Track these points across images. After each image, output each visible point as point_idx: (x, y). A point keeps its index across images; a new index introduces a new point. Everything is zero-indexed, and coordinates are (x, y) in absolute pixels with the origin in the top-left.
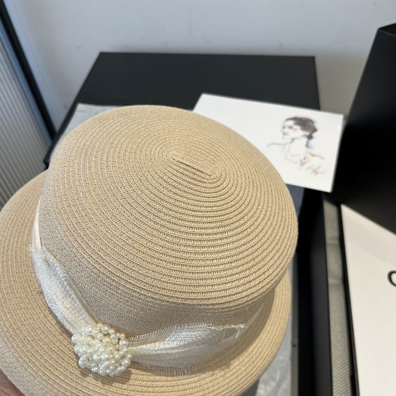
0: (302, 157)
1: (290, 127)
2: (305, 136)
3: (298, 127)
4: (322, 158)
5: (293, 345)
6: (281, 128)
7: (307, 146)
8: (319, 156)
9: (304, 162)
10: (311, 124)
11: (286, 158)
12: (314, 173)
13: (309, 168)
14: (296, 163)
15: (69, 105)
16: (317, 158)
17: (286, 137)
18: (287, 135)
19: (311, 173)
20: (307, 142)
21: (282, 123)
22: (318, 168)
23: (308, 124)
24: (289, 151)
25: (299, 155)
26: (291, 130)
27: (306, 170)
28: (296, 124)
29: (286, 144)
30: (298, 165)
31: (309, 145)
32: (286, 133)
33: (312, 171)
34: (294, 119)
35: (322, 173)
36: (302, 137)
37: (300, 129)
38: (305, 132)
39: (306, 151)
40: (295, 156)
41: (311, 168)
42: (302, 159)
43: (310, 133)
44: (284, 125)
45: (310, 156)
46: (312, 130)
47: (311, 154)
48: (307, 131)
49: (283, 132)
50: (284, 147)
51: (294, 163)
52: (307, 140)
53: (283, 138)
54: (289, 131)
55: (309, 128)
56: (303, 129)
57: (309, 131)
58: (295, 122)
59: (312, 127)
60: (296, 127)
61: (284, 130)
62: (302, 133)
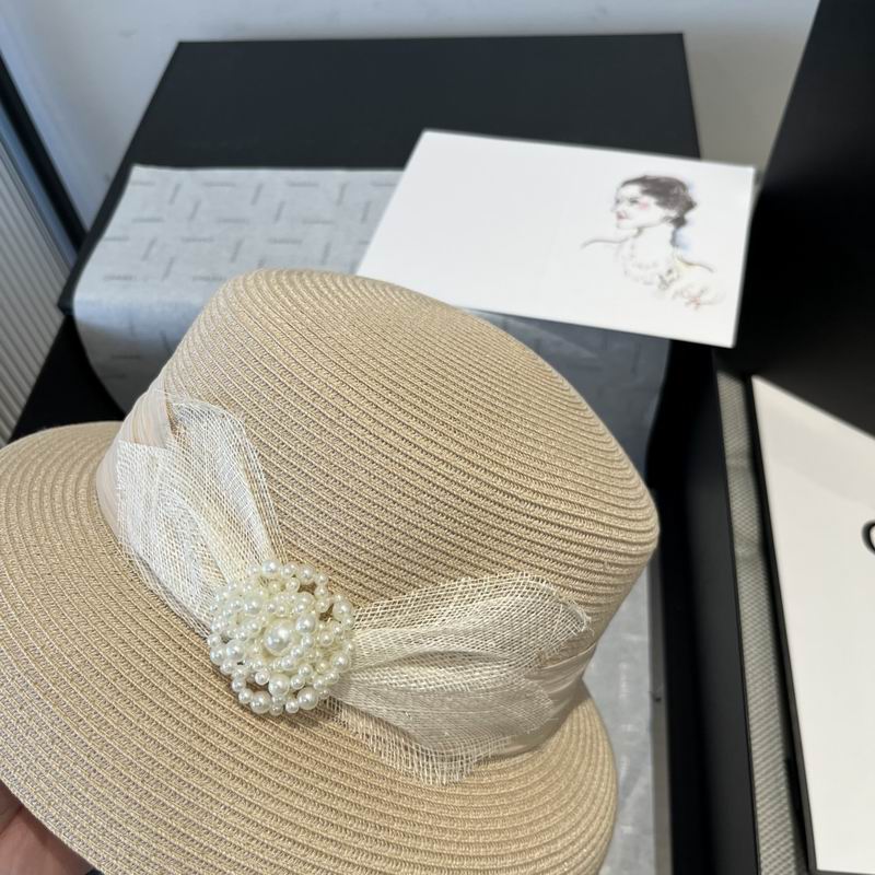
0: (663, 270)
1: (633, 201)
2: (666, 219)
3: (650, 200)
4: (710, 270)
5: (655, 699)
6: (614, 202)
7: (674, 242)
8: (701, 265)
9: (668, 279)
10: (682, 191)
11: (626, 273)
12: (693, 306)
13: (679, 293)
14: (648, 283)
15: (112, 171)
16: (697, 268)
17: (624, 223)
18: (627, 217)
19: (687, 304)
20: (674, 234)
21: (615, 190)
22: (702, 292)
23: (675, 191)
24: (632, 256)
25: (655, 265)
26: (636, 206)
27: (674, 297)
28: (646, 192)
29: (626, 239)
30: (655, 287)
31: (678, 239)
32: (623, 215)
33: (687, 300)
34: (642, 181)
35: (710, 303)
36: (662, 221)
37: (657, 204)
38: (667, 211)
39: (673, 254)
40: (647, 267)
41: (686, 294)
42: (664, 273)
43: (679, 212)
44: (620, 196)
45: (682, 267)
46: (685, 204)
47: (683, 261)
48: (672, 208)
49: (618, 212)
50: (620, 247)
51: (646, 283)
52: (673, 228)
53: (618, 226)
54: (633, 210)
55: (676, 201)
56: (662, 205)
57: (677, 208)
58: (644, 188)
59: (685, 198)
60: (647, 199)
61: (620, 208)
62: (661, 212)
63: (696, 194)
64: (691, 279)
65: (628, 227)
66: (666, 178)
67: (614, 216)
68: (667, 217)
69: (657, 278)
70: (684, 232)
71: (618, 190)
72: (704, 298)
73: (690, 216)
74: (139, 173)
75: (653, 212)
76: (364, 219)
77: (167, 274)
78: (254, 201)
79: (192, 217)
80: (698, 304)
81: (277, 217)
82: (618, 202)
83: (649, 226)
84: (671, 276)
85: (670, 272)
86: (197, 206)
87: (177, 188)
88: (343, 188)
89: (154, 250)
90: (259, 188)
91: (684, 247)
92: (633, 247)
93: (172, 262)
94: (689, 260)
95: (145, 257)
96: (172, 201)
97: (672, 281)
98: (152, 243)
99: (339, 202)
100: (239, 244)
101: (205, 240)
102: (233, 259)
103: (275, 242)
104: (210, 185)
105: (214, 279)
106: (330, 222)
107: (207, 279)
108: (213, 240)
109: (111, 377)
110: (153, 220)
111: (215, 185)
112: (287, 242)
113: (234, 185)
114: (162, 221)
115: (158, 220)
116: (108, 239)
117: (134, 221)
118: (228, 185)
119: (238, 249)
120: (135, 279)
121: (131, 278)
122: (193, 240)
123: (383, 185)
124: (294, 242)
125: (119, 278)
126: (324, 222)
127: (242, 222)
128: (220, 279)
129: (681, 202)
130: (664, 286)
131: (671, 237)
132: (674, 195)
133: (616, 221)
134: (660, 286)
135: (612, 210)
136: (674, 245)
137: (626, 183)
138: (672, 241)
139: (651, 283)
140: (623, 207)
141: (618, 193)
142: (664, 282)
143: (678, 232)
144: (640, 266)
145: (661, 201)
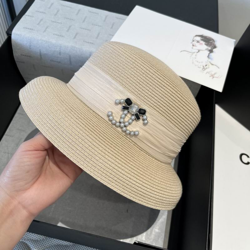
8: (216, 66)
11: (193, 63)
13: (208, 72)
17: (194, 47)
18: (196, 46)
19: (210, 76)
20: (209, 54)
21: (193, 37)
22: (215, 74)
24: (196, 58)
26: (199, 43)
27: (206, 73)
28: (202, 40)
29: (194, 53)
30: (201, 69)
31: (210, 56)
32: (194, 45)
33: (210, 75)
34: (201, 36)
35: (217, 78)
36: (206, 50)
37: (205, 44)
38: (208, 47)
39: (208, 61)
40: (200, 63)
41: (210, 73)
42: (204, 65)
43: (211, 48)
44: (194, 39)
45: (210, 65)
46: (213, 46)
47: (211, 63)
48: (209, 46)
49: (193, 44)
50: (192, 55)
51: (199, 67)
52: (209, 52)
53: (192, 48)
54: (197, 44)
55: (211, 45)
56: (207, 45)
57: (211, 47)
58: (202, 39)
59: (214, 44)
60: (202, 42)
61: (194, 43)
62: (206, 47)
63: (217, 44)
64: (212, 69)
65: (195, 49)
66: (209, 37)
67: (192, 45)
68: (208, 49)
69: (202, 66)
70: (212, 54)
71: (194, 37)
72: (216, 76)
73: (214, 50)
75: (203, 46)
76: (112, 28)
77: (45, 31)
78: (77, 14)
79: (56, 15)
80: (214, 77)
81: (84, 21)
82: (193, 41)
83: (202, 50)
84: (206, 67)
85: (206, 65)
86: (58, 11)
87: (52, 4)
88: (106, 17)
89: (42, 22)
90: (79, 10)
91: (212, 59)
92: (196, 55)
93: (47, 27)
94: (212, 63)
95: (38, 24)
96: (50, 8)
97: (206, 68)
98: (41, 20)
99: (105, 21)
100: (70, 27)
101: (59, 23)
102: (68, 31)
103: (82, 28)
104: (63, 6)
105: (60, 36)
106: (100, 26)
107: (58, 35)
108: (62, 23)
109: (20, 62)
110: (42, 12)
111: (65, 6)
112: (86, 29)
113: (71, 7)
114: (46, 13)
115: (44, 13)
116: (27, 15)
117: (36, 11)
118: (69, 7)
119: (69, 28)
120: (34, 30)
121: (32, 29)
122: (55, 22)
123: (119, 19)
124: (88, 30)
125: (29, 29)
126: (99, 26)
127: (72, 20)
128: (62, 36)
129: (212, 45)
130: (204, 69)
131: (208, 55)
132: (211, 43)
133: (192, 46)
134: (202, 69)
135: (191, 43)
136: (208, 58)
137: (196, 36)
138: (208, 56)
139: (200, 68)
140: (195, 43)
141: (194, 38)
142: (204, 68)
143: (210, 54)
144: (197, 62)
145: (207, 43)
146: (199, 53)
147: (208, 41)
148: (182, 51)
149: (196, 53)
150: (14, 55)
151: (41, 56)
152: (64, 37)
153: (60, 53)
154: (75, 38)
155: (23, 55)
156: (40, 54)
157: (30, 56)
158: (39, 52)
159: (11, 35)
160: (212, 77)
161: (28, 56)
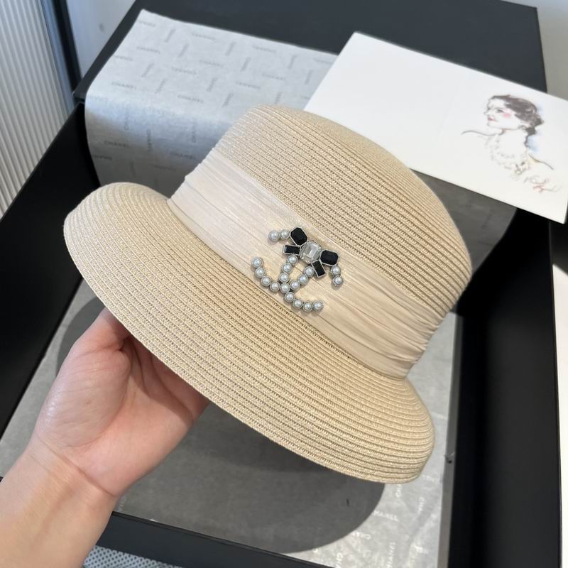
0: (518, 161)
3: (513, 113)
4: (552, 168)
5: (448, 461)
8: (545, 163)
9: (521, 167)
10: (534, 111)
11: (493, 157)
13: (529, 179)
16: (543, 165)
17: (492, 123)
18: (495, 120)
19: (534, 188)
20: (527, 138)
22: (545, 182)
23: (529, 110)
24: (497, 147)
25: (513, 156)
26: (501, 114)
27: (525, 181)
28: (508, 106)
29: (494, 135)
30: (512, 172)
31: (530, 143)
32: (492, 118)
33: (535, 185)
34: (506, 98)
35: (550, 190)
36: (519, 128)
37: (516, 116)
38: (523, 121)
39: (526, 152)
40: (508, 157)
41: (534, 181)
42: (519, 163)
43: (531, 124)
44: (490, 105)
45: (532, 162)
46: (535, 120)
47: (533, 158)
48: (527, 120)
49: (488, 115)
50: (489, 139)
51: (506, 168)
52: (526, 134)
53: (488, 125)
54: (499, 116)
55: (530, 117)
56: (520, 117)
57: (530, 122)
58: (508, 103)
59: (536, 116)
60: (509, 111)
61: (490, 113)
62: (518, 122)
63: (543, 114)
64: (538, 171)
65: (495, 128)
66: (524, 100)
67: (486, 117)
68: (523, 126)
69: (514, 166)
70: (533, 138)
71: (489, 100)
72: (546, 186)
73: (537, 128)
74: (144, 15)
75: (512, 121)
76: (307, 81)
77: (159, 90)
78: (228, 53)
79: (181, 54)
80: (543, 189)
81: (244, 68)
82: (489, 109)
83: (510, 129)
84: (524, 166)
85: (523, 163)
86: (186, 47)
87: (172, 32)
88: (294, 58)
89: (151, 72)
90: (233, 45)
91: (534, 149)
92: (498, 141)
93: (163, 82)
94: (537, 158)
95: (144, 75)
96: (167, 41)
97: (524, 170)
98: (150, 67)
99: (290, 67)
100: (214, 80)
101: (190, 72)
102: (210, 89)
103: (241, 84)
104: (197, 35)
105: (194, 100)
106: (282, 79)
107: (189, 99)
108: (195, 73)
109: (101, 157)
110: (152, 50)
111: (200, 36)
112: (249, 86)
113: (214, 39)
114: (159, 53)
115: (156, 51)
116: (117, 57)
117: (138, 48)
118: (209, 38)
119: (213, 83)
120: (136, 88)
121: (132, 87)
122: (180, 71)
123: (322, 62)
124: (254, 87)
125: (123, 85)
126: (277, 78)
127: (218, 65)
128: (198, 101)
129: (533, 118)
130: (518, 172)
131: (525, 139)
132: (529, 112)
133: (487, 121)
134: (516, 171)
135: (485, 113)
136: (527, 146)
137: (495, 97)
138: (526, 143)
139: (510, 168)
140: (493, 113)
141: (489, 103)
142: (519, 170)
143: (530, 138)
144: (502, 155)
145: (519, 114)
146: (503, 136)
147: (522, 108)
148: (465, 132)
149: (496, 136)
150: (89, 142)
151: (150, 144)
152: (202, 102)
153: (194, 138)
154: (226, 103)
155: (110, 143)
156: (149, 140)
157: (125, 145)
158: (146, 136)
159: (83, 100)
160: (539, 189)
161: (120, 145)
